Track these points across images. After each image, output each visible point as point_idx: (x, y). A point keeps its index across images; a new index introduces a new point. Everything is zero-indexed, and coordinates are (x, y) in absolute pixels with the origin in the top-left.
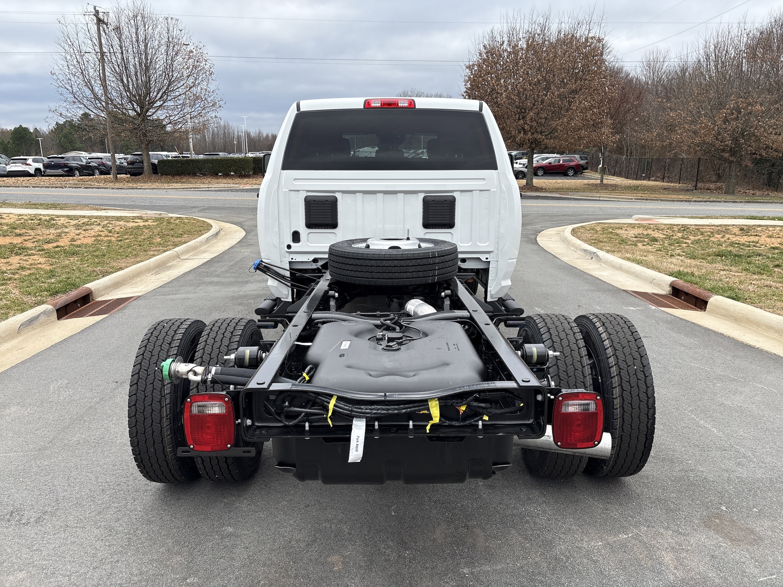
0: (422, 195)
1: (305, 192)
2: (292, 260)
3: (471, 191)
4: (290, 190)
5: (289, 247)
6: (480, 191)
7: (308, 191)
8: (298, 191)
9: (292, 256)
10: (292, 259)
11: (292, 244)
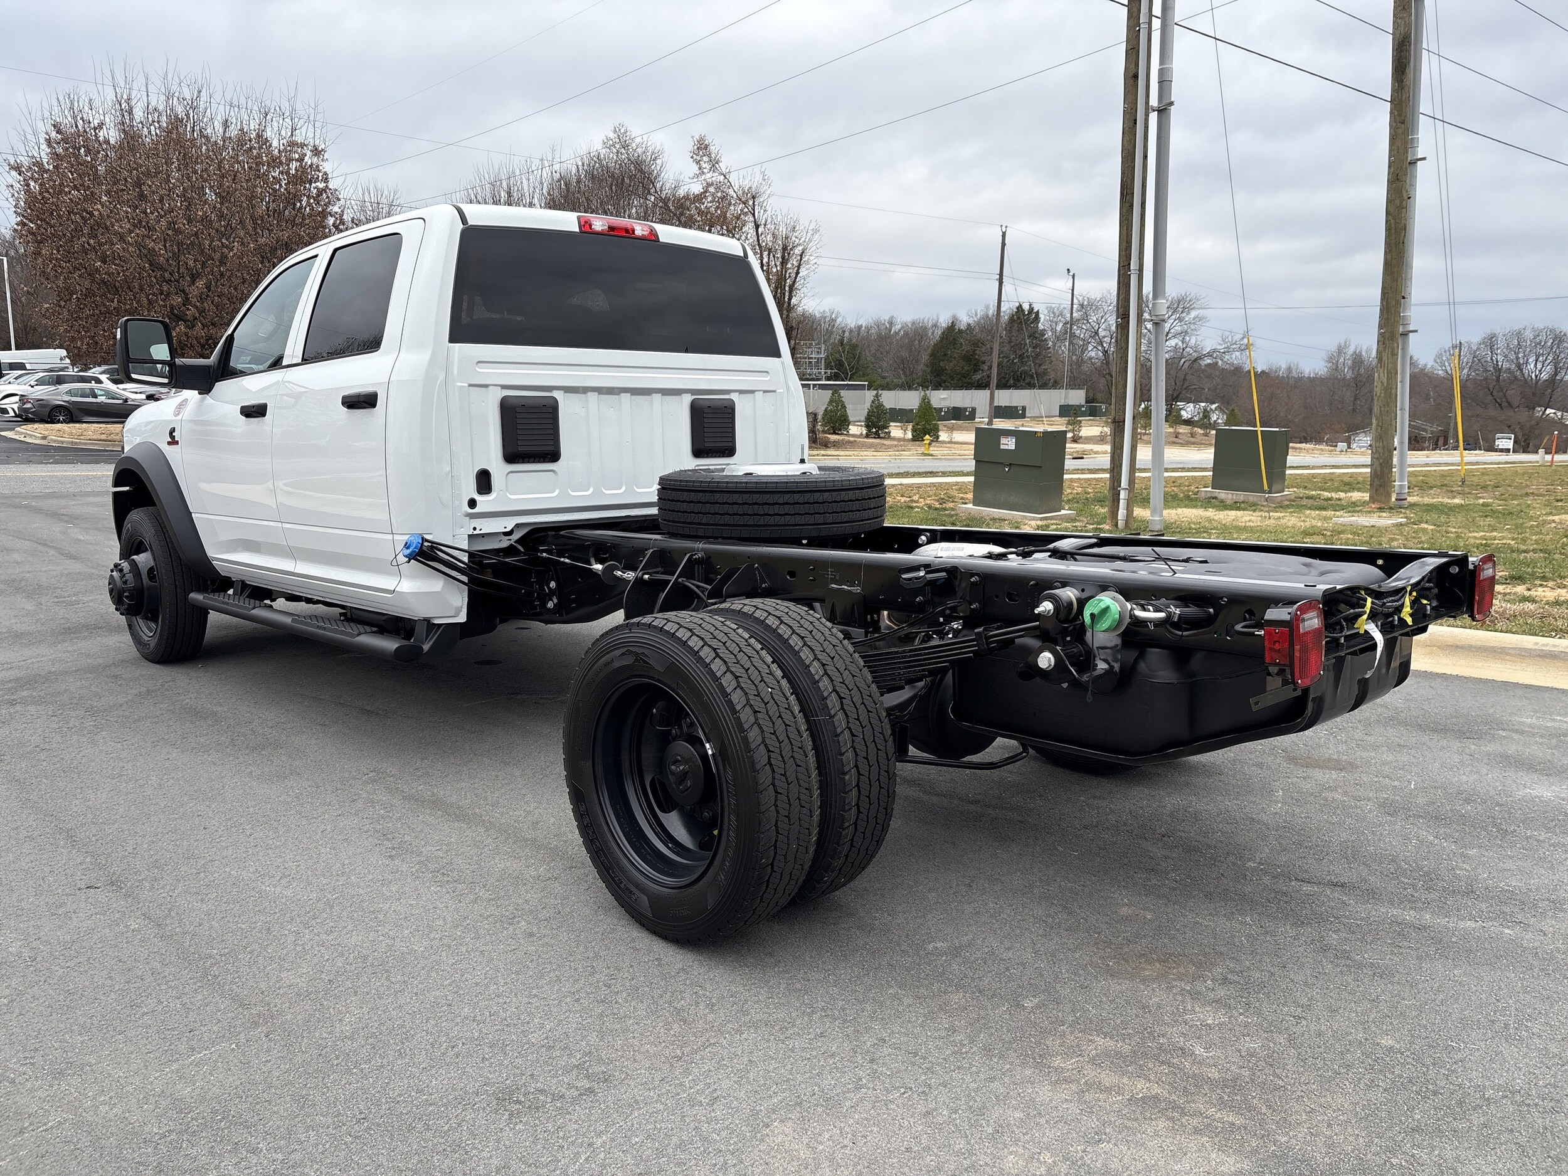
0: (687, 399)
1: (499, 388)
2: (475, 532)
3: (753, 392)
4: (470, 385)
5: (472, 503)
6: (765, 392)
7: (504, 387)
8: (486, 386)
9: (476, 523)
10: (475, 529)
11: (478, 498)
